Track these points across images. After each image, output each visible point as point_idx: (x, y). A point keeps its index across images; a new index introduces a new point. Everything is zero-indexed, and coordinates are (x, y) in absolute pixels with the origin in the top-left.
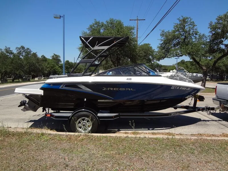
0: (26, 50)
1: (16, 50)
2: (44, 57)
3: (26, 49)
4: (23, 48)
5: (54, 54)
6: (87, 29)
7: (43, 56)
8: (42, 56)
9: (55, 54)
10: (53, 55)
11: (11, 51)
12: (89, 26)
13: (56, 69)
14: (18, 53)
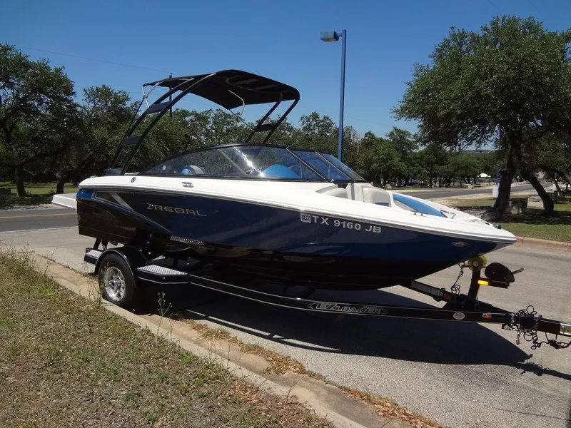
0: (322, 121)
1: (301, 122)
2: (373, 137)
3: (321, 118)
4: (315, 116)
5: (395, 128)
6: (429, 56)
7: (369, 133)
8: (366, 135)
9: (398, 128)
10: (392, 129)
11: (288, 124)
12: (434, 50)
13: (394, 166)
14: (305, 129)
